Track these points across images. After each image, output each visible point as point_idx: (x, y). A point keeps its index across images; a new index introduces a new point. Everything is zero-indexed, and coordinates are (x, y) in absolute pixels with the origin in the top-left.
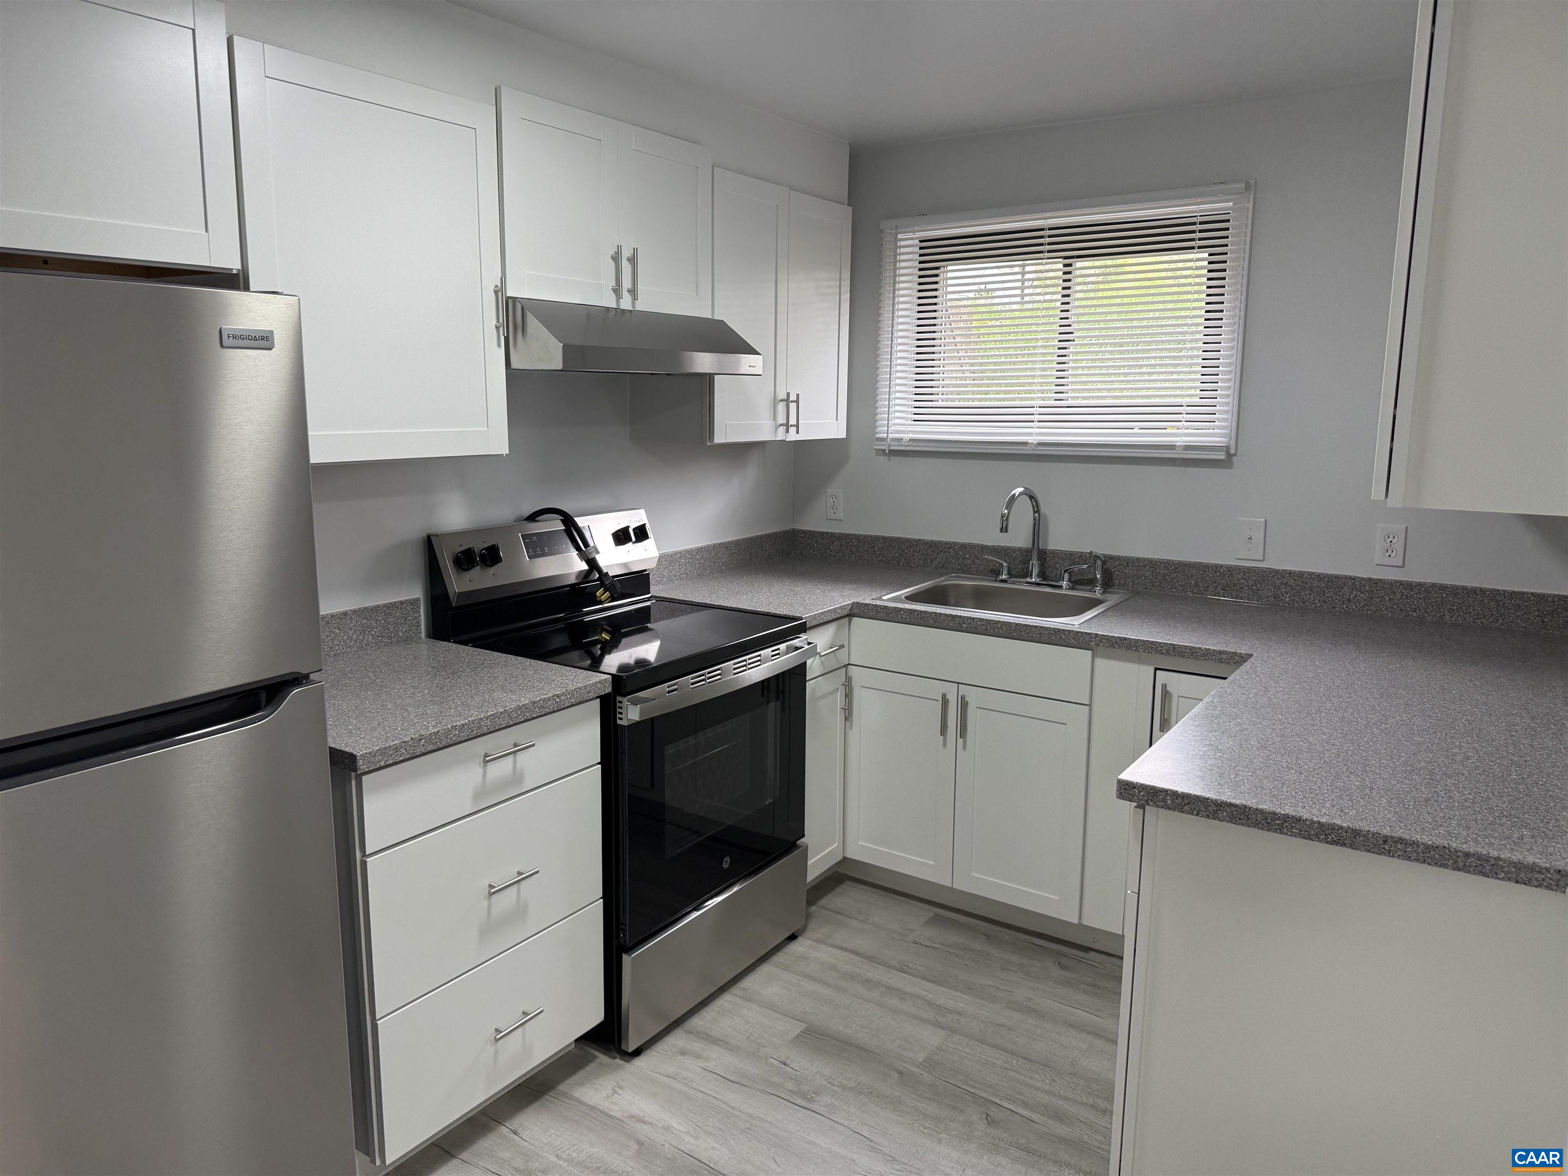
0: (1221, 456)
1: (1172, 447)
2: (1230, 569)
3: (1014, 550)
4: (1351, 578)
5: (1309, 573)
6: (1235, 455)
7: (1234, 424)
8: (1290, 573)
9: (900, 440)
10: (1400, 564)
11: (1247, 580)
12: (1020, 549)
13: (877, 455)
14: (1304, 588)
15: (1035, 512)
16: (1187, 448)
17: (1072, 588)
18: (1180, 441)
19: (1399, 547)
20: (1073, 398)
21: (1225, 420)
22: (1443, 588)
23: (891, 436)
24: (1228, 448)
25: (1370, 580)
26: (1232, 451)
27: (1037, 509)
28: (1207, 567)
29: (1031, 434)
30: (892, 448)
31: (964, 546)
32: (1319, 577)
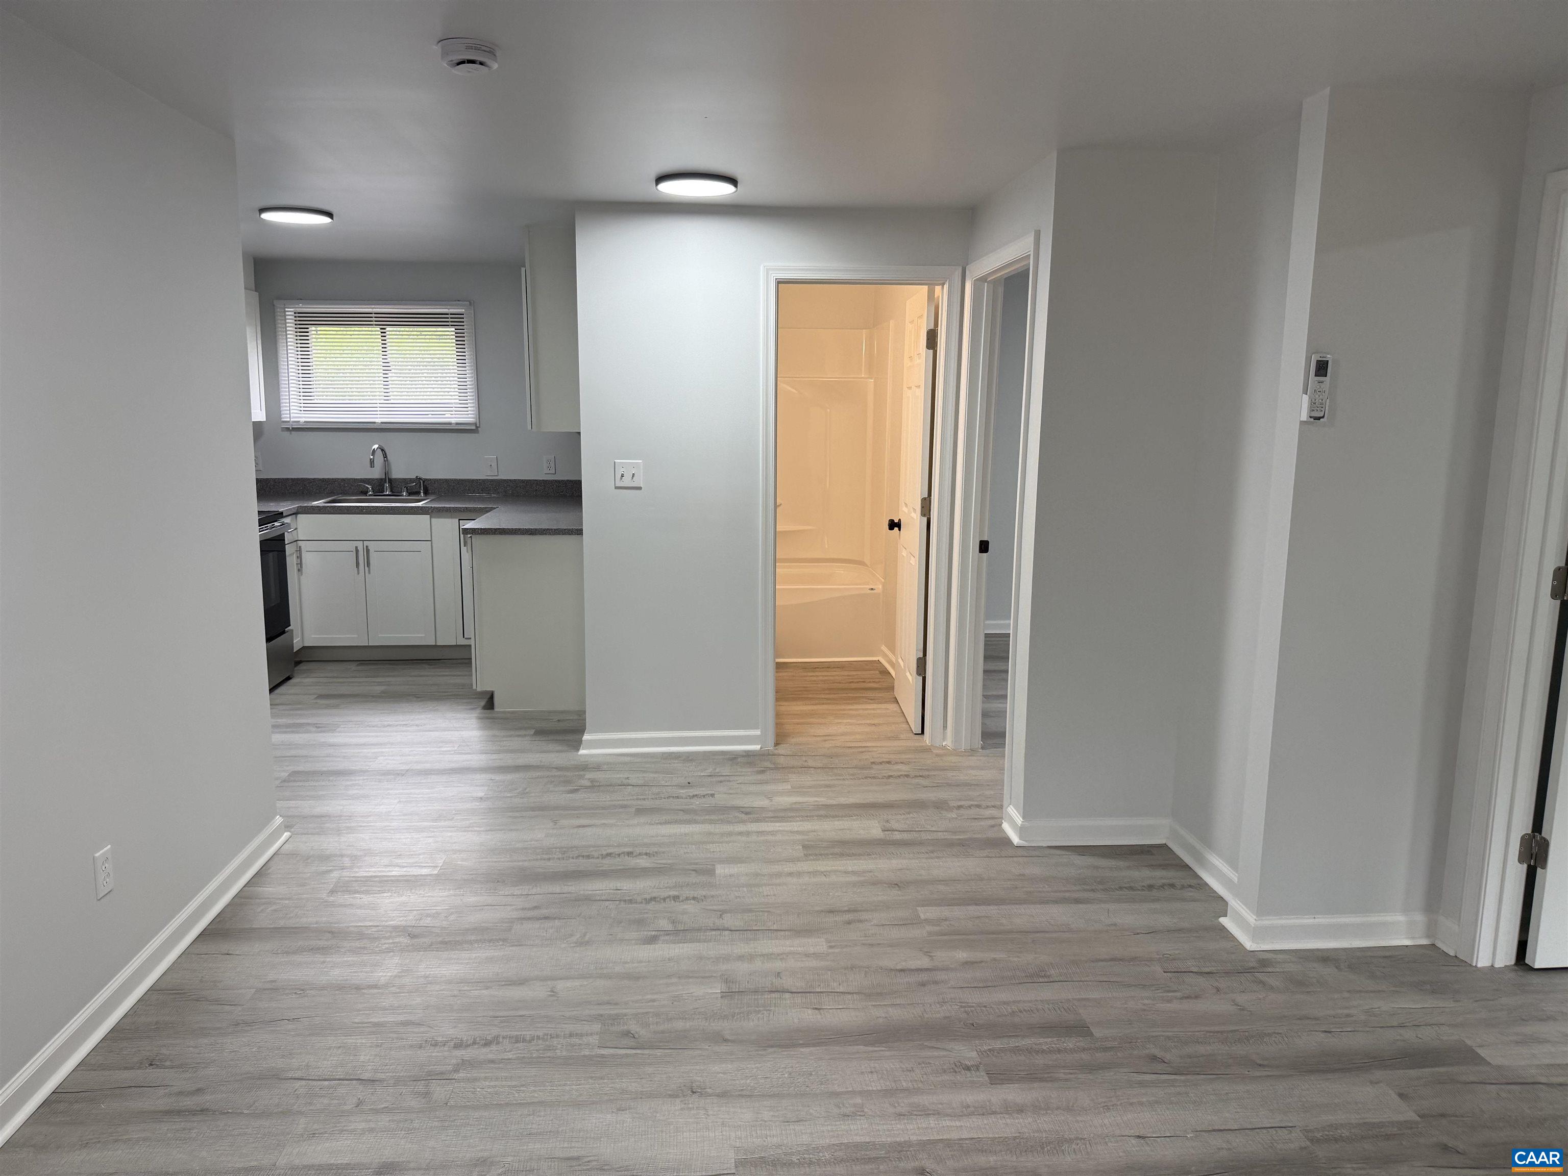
0: (474, 427)
1: (450, 424)
2: (484, 481)
3: (373, 480)
4: (536, 480)
5: (519, 480)
6: (479, 427)
7: (477, 413)
8: (510, 480)
9: (298, 422)
10: (554, 473)
11: (492, 485)
12: (377, 479)
13: (282, 431)
14: (517, 487)
15: (384, 458)
16: (457, 424)
17: (409, 496)
18: (453, 421)
19: (553, 465)
20: (394, 399)
21: (473, 411)
22: (571, 481)
23: (292, 420)
24: (475, 424)
25: (543, 480)
26: (478, 425)
27: (385, 456)
28: (473, 481)
29: (377, 418)
30: (293, 427)
31: (343, 480)
32: (523, 481)
